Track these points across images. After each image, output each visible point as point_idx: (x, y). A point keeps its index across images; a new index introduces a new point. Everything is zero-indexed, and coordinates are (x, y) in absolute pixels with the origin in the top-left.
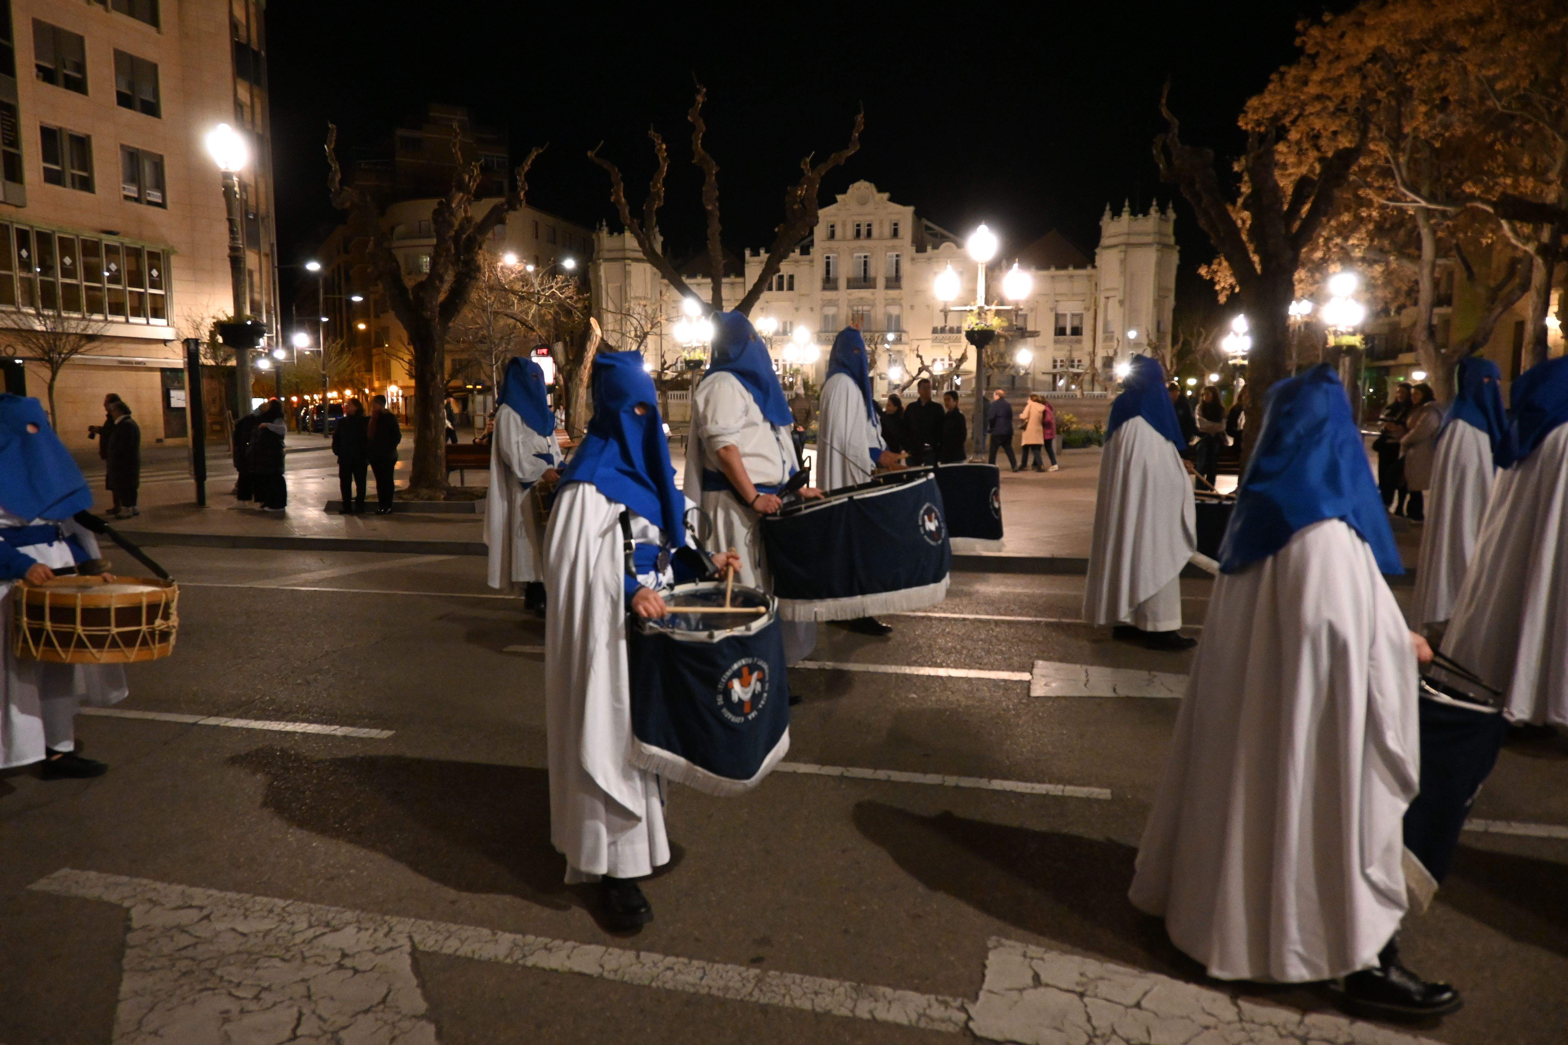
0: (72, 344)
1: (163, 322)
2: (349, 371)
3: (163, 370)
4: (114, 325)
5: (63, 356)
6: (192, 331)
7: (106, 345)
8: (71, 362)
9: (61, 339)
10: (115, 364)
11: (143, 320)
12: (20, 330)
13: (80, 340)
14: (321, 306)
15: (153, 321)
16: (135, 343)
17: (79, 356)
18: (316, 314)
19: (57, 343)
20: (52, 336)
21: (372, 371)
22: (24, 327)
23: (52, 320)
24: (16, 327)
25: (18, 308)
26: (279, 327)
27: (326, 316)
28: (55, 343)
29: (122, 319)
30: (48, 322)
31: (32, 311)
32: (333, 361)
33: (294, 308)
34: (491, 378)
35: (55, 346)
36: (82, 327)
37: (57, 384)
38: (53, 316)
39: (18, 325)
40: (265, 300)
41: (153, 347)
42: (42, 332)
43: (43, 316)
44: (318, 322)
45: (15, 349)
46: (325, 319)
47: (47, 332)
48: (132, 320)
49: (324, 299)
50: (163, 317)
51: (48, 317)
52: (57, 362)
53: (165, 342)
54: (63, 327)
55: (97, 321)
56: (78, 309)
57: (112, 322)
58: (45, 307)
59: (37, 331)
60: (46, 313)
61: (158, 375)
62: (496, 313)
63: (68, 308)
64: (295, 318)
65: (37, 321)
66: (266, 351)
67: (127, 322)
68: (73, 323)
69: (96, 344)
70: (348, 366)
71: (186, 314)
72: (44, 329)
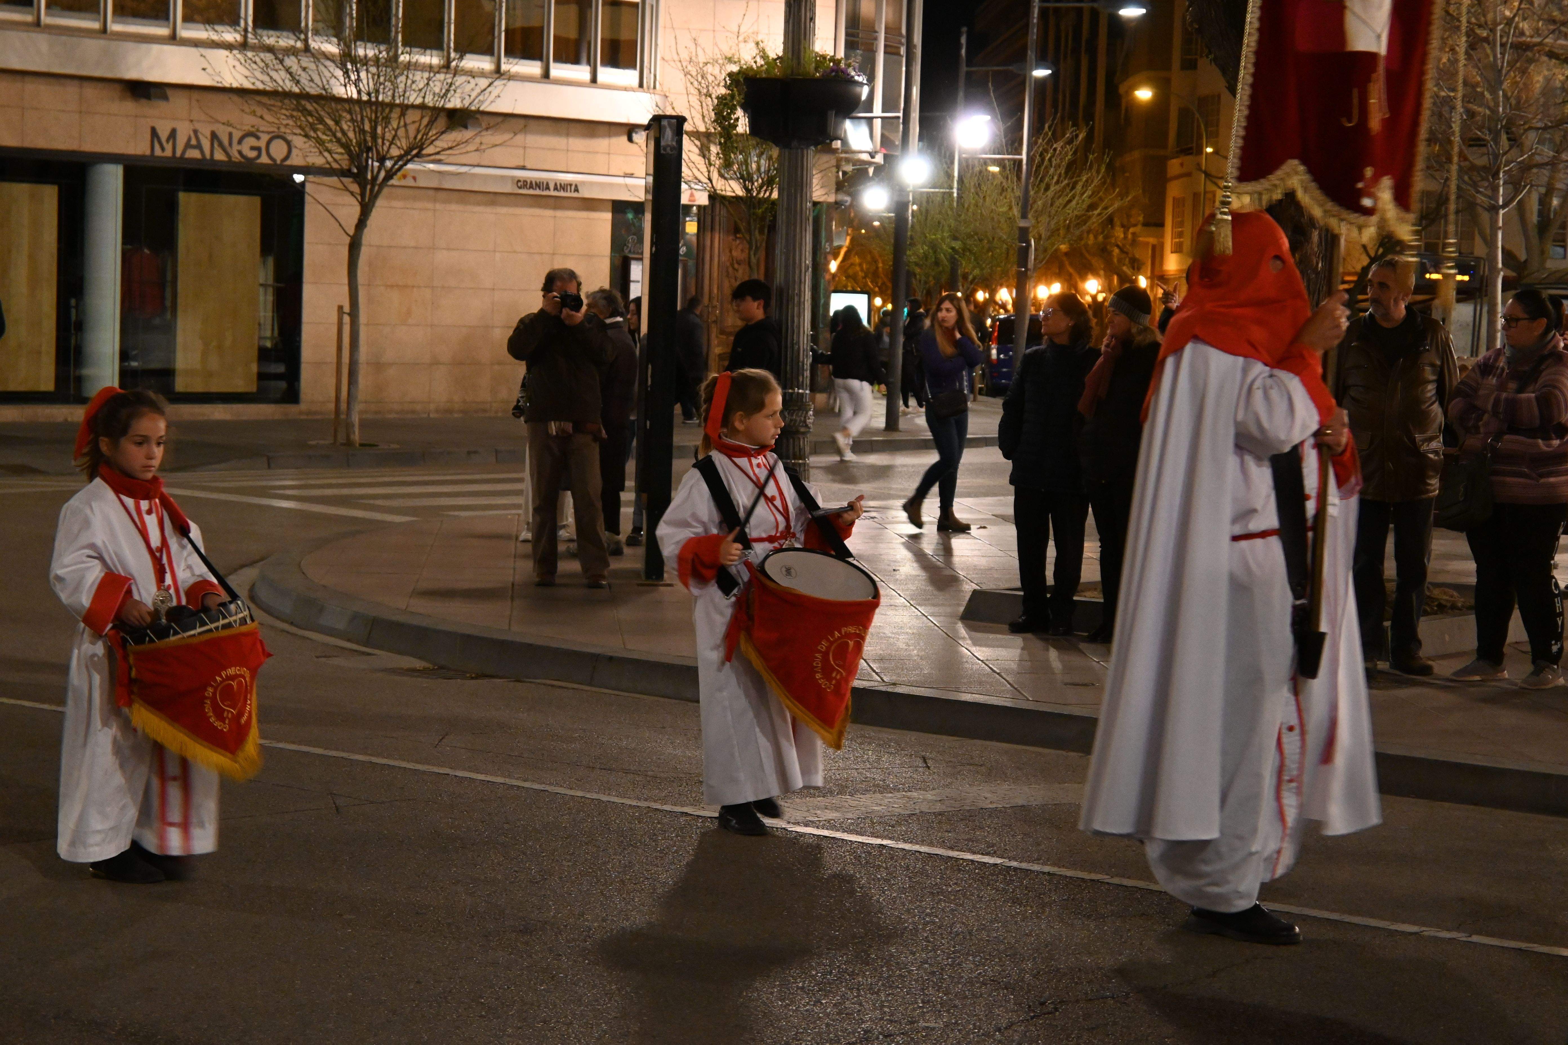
0: (412, 130)
1: (629, 76)
2: (1096, 218)
3: (619, 207)
4: (511, 83)
5: (389, 164)
6: (694, 100)
7: (489, 138)
8: (409, 182)
9: (387, 120)
10: (509, 188)
11: (581, 72)
12: (305, 96)
13: (431, 123)
14: (1034, 34)
15: (606, 74)
16: (557, 133)
17: (431, 166)
18: (1020, 57)
19: (379, 130)
20: (368, 112)
21: (1161, 225)
22: (313, 91)
23: (373, 70)
24: (296, 90)
25: (306, 41)
26: (916, 92)
27: (1042, 62)
28: (374, 129)
29: (533, 68)
30: (363, 75)
31: (331, 48)
32: (1052, 188)
33: (963, 40)
34: (1491, 243)
35: (374, 136)
36: (437, 87)
37: (369, 236)
38: (377, 60)
39: (298, 82)
40: (886, 15)
41: (602, 144)
42: (350, 100)
43: (354, 61)
44: (1021, 81)
45: (289, 143)
46: (1041, 73)
47: (359, 101)
48: (558, 70)
49: (1043, 12)
50: (631, 65)
51: (365, 61)
52: (374, 178)
53: (630, 130)
54: (395, 88)
55: (472, 74)
56: (435, 43)
57: (512, 77)
58: (360, 36)
59: (339, 100)
60: (361, 52)
61: (606, 217)
62: (1521, 48)
63: (414, 41)
64: (964, 69)
65: (339, 73)
66: (879, 159)
67: (546, 75)
68: (420, 78)
69: (468, 134)
70: (1092, 207)
71: (685, 56)
72: (353, 92)
